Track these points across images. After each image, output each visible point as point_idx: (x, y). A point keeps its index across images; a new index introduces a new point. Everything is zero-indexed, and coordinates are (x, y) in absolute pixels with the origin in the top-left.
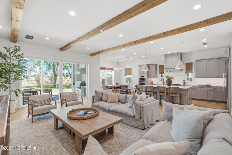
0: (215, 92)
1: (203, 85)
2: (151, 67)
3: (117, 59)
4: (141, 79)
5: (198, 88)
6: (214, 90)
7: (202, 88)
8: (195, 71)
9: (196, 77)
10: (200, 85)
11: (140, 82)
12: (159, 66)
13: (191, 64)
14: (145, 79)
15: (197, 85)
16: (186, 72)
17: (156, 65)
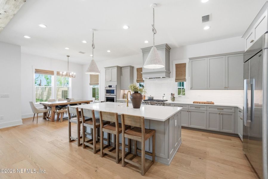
0: (221, 116)
1: (202, 103)
2: (124, 71)
3: (68, 56)
4: (108, 92)
5: (194, 108)
6: (219, 113)
7: (201, 109)
8: (190, 77)
9: (191, 89)
10: (198, 103)
11: (108, 96)
12: (137, 69)
13: (184, 65)
14: (114, 90)
15: (192, 103)
16: (176, 79)
17: (132, 68)
